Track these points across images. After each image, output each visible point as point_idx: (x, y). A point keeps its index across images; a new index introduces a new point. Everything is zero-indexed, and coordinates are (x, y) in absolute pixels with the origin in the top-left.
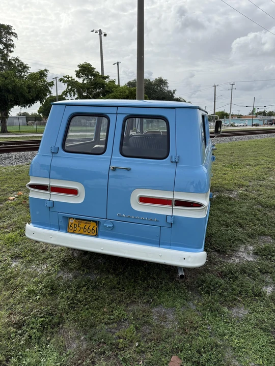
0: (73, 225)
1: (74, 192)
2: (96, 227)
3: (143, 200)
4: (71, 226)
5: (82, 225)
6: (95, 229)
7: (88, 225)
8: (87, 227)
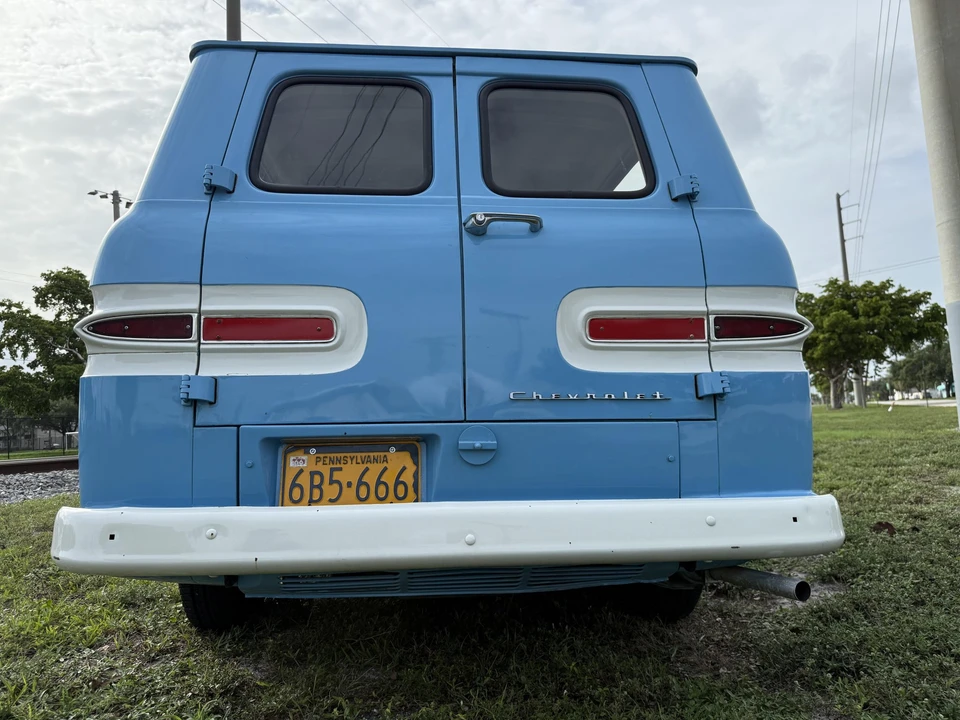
0: (304, 480)
1: (318, 328)
2: (411, 468)
3: (604, 328)
4: (294, 485)
5: (350, 472)
6: (408, 478)
7: (375, 469)
8: (371, 478)
